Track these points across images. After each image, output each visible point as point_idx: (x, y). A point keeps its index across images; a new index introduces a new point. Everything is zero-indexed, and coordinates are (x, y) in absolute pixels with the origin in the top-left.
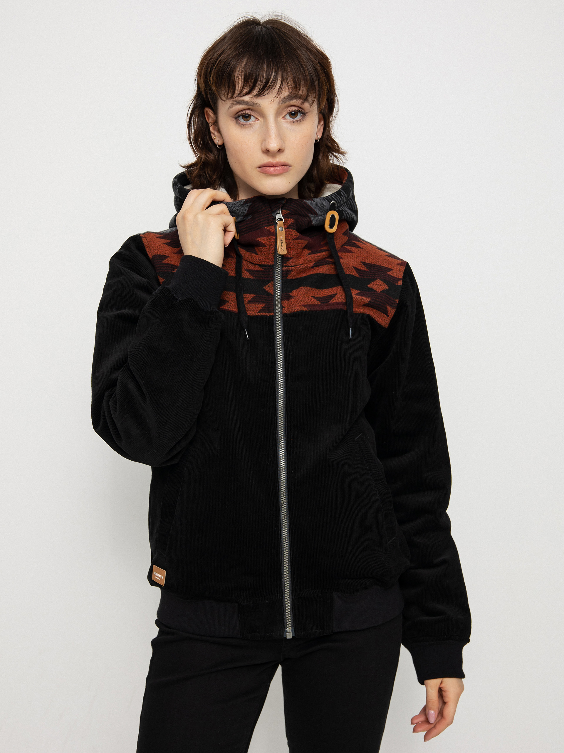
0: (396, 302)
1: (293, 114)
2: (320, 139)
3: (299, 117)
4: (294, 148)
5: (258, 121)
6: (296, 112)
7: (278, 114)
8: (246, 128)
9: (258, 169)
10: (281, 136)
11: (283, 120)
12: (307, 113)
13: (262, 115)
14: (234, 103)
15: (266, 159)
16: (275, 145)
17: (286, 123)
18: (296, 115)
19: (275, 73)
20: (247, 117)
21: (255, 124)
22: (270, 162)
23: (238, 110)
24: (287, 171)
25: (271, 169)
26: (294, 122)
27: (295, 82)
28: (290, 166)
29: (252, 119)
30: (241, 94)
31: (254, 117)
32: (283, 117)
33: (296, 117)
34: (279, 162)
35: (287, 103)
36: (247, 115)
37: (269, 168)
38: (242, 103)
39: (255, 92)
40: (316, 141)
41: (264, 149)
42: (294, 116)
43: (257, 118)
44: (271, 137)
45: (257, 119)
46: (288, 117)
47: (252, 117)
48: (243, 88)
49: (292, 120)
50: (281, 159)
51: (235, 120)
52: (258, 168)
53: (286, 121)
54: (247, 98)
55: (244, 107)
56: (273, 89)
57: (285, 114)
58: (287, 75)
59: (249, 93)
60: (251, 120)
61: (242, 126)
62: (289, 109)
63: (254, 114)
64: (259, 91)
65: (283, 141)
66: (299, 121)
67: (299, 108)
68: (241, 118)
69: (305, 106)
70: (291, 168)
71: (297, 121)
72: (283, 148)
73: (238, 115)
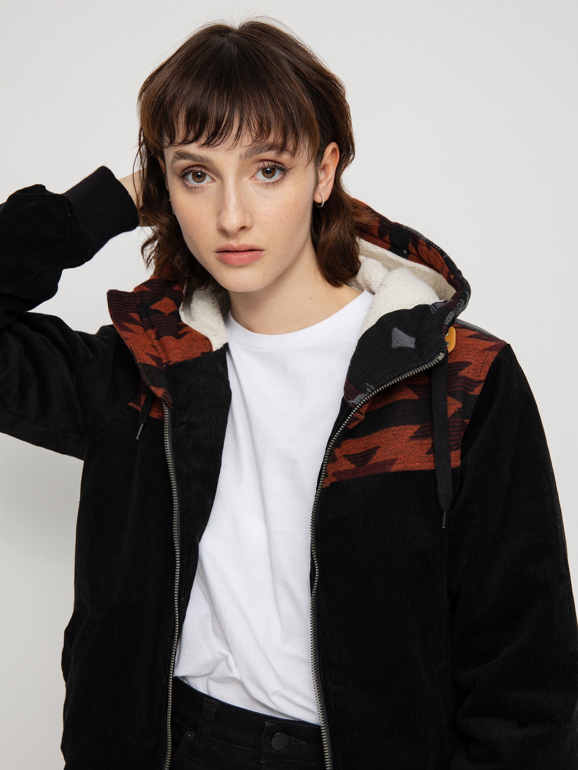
0: (466, 423)
1: (268, 172)
2: (325, 203)
3: (278, 175)
4: (268, 224)
5: (214, 182)
6: (273, 169)
7: (241, 172)
8: (196, 193)
9: (216, 254)
10: (246, 206)
11: (251, 181)
12: (289, 170)
13: (218, 175)
14: (177, 156)
15: (224, 243)
16: (235, 221)
17: (256, 185)
18: (274, 173)
20: (199, 177)
21: (209, 187)
22: (231, 245)
24: (257, 258)
25: (233, 257)
26: (268, 184)
27: (261, 125)
28: (262, 250)
29: (208, 179)
30: (186, 142)
31: (210, 176)
32: (253, 176)
33: (273, 175)
34: (244, 245)
35: (255, 157)
36: (200, 174)
37: (227, 254)
38: (186, 157)
39: (203, 140)
40: (316, 206)
41: (220, 228)
42: (270, 175)
44: (227, 209)
45: (213, 180)
46: (260, 176)
48: (188, 132)
49: (268, 180)
50: (247, 241)
51: (180, 181)
52: (216, 252)
54: (193, 149)
56: (227, 137)
57: (254, 172)
58: (249, 114)
59: (196, 139)
60: (205, 181)
61: (190, 189)
62: (261, 165)
63: (207, 172)
64: (208, 139)
65: (248, 215)
66: (277, 181)
67: (276, 162)
68: (190, 177)
69: (285, 158)
70: (264, 252)
71: (273, 183)
72: (248, 224)
73: (187, 174)
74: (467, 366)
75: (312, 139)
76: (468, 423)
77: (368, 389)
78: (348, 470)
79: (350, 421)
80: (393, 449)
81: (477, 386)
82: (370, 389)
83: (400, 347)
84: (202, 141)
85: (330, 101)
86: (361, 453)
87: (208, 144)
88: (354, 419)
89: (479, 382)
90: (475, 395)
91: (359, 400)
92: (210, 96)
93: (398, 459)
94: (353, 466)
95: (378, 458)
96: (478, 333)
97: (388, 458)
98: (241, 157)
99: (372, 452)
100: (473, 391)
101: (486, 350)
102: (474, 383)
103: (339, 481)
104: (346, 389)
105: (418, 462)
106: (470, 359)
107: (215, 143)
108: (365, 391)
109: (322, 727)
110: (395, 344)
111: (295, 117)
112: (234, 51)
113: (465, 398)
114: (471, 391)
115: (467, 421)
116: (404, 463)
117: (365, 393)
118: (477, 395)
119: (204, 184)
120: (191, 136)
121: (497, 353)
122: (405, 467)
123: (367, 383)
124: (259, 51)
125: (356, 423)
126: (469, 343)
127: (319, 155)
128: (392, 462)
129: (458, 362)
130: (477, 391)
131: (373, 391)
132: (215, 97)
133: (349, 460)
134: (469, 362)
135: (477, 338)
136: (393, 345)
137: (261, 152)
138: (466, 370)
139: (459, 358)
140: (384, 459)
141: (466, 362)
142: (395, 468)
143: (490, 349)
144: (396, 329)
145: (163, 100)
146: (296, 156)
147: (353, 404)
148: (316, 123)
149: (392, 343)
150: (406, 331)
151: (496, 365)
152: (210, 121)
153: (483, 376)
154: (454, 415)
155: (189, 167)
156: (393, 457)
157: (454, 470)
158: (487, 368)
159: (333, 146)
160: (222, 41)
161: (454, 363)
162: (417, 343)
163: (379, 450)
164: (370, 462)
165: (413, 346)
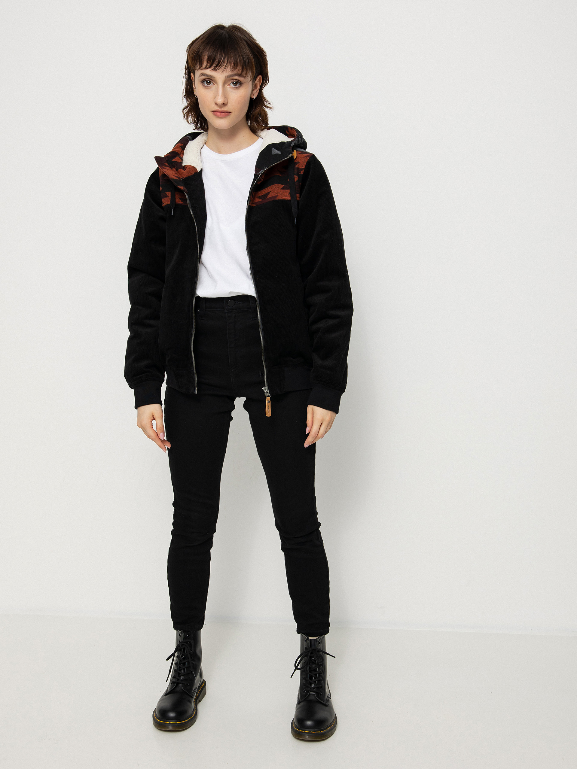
0: (300, 184)
1: (235, 84)
2: (255, 98)
3: (238, 85)
4: (233, 103)
6: (237, 83)
7: (225, 82)
8: (208, 89)
10: (225, 96)
11: (228, 86)
12: (243, 83)
13: (216, 83)
14: (202, 75)
15: (216, 108)
16: (221, 101)
17: (230, 88)
19: (224, 57)
20: (209, 83)
21: (213, 87)
22: (218, 110)
24: (228, 115)
25: (220, 114)
26: (234, 88)
27: (234, 64)
28: (231, 113)
30: (206, 68)
31: (213, 83)
32: (229, 84)
35: (231, 78)
37: (217, 113)
38: (205, 75)
39: (213, 67)
40: (251, 99)
44: (219, 96)
45: (214, 84)
46: (232, 84)
48: (207, 64)
49: (234, 86)
50: (225, 109)
51: (202, 84)
52: (212, 112)
54: (208, 71)
56: (222, 67)
59: (210, 67)
60: (211, 85)
61: (205, 87)
62: (233, 81)
63: (212, 81)
64: (215, 67)
65: (226, 99)
66: (238, 87)
67: (238, 80)
68: (205, 83)
69: (241, 79)
71: (236, 88)
72: (226, 103)
73: (204, 81)
74: (298, 163)
75: (252, 72)
78: (259, 201)
80: (276, 192)
82: (264, 168)
83: (275, 154)
85: (260, 58)
86: (264, 195)
87: (215, 69)
89: (302, 169)
91: (261, 172)
92: (217, 51)
94: (261, 200)
95: (271, 195)
97: (275, 195)
98: (226, 77)
99: (268, 194)
101: (305, 157)
103: (256, 206)
104: (255, 170)
105: (286, 197)
106: (300, 161)
111: (247, 63)
112: (226, 35)
113: (298, 175)
114: (300, 173)
118: (302, 174)
120: (209, 65)
121: (309, 158)
122: (281, 198)
123: (264, 166)
124: (235, 37)
125: (260, 182)
127: (254, 79)
130: (302, 172)
131: (266, 168)
132: (219, 52)
136: (273, 154)
137: (233, 76)
138: (298, 165)
139: (296, 161)
140: (273, 196)
142: (278, 198)
143: (307, 157)
144: (273, 148)
145: (199, 51)
146: (246, 78)
147: (259, 174)
148: (254, 66)
149: (272, 152)
150: (277, 149)
151: (309, 164)
152: (216, 60)
153: (304, 167)
154: (296, 181)
155: (206, 79)
156: (276, 195)
157: (298, 201)
158: (305, 164)
159: (260, 76)
160: (222, 32)
162: (281, 153)
163: (270, 193)
164: (268, 197)
165: (280, 154)
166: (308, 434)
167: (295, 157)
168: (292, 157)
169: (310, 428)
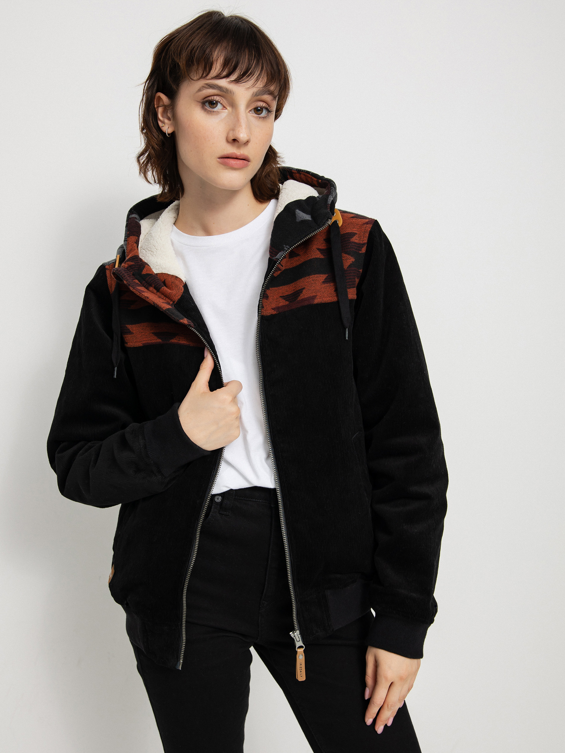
1: (258, 110)
4: (257, 144)
5: (225, 109)
6: (262, 108)
8: (211, 115)
9: (218, 159)
11: (250, 114)
13: (233, 105)
14: (206, 85)
18: (261, 112)
21: (222, 113)
23: (208, 94)
25: (232, 162)
28: (249, 161)
29: (219, 106)
31: (222, 105)
32: (250, 110)
36: (214, 102)
38: (215, 87)
41: (231, 137)
42: (259, 113)
43: (224, 107)
47: (219, 105)
49: (257, 115)
50: (244, 151)
53: (252, 116)
54: (223, 83)
55: (215, 91)
57: (252, 108)
60: (217, 108)
61: (208, 112)
63: (221, 102)
66: (263, 118)
68: (207, 104)
70: (250, 163)
71: (259, 118)
72: (249, 141)
73: (206, 102)
74: (354, 235)
76: (361, 272)
77: (285, 248)
78: (284, 305)
79: (276, 271)
80: (314, 289)
81: (363, 247)
82: (287, 248)
83: (302, 220)
84: (233, 78)
86: (292, 294)
88: (278, 269)
89: (364, 244)
90: (363, 253)
91: (280, 255)
93: (317, 295)
94: (287, 303)
95: (305, 295)
96: (355, 215)
97: (311, 295)
98: (253, 95)
99: (298, 293)
100: (361, 251)
101: (364, 224)
102: (360, 246)
103: (279, 313)
105: (330, 297)
106: (356, 231)
107: (241, 81)
108: (283, 250)
109: (277, 489)
110: (298, 220)
113: (356, 255)
114: (360, 251)
115: (361, 271)
116: (321, 298)
117: (283, 251)
118: (364, 253)
119: (215, 110)
121: (371, 225)
122: (322, 301)
123: (283, 245)
125: (279, 272)
126: (353, 221)
128: (314, 297)
129: (349, 233)
130: (364, 250)
131: (289, 249)
133: (284, 299)
134: (355, 233)
135: (356, 218)
138: (355, 237)
139: (349, 231)
140: (309, 295)
141: (353, 233)
142: (316, 301)
143: (367, 223)
144: (297, 210)
147: (276, 259)
149: (296, 219)
150: (304, 211)
151: (371, 234)
153: (366, 241)
154: (350, 266)
156: (314, 294)
157: (351, 301)
158: (367, 235)
161: (345, 234)
162: (312, 217)
163: (304, 291)
164: (300, 298)
165: (310, 219)
166: (369, 700)
167: (340, 224)
168: (335, 222)
169: (371, 689)
